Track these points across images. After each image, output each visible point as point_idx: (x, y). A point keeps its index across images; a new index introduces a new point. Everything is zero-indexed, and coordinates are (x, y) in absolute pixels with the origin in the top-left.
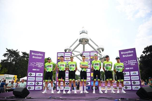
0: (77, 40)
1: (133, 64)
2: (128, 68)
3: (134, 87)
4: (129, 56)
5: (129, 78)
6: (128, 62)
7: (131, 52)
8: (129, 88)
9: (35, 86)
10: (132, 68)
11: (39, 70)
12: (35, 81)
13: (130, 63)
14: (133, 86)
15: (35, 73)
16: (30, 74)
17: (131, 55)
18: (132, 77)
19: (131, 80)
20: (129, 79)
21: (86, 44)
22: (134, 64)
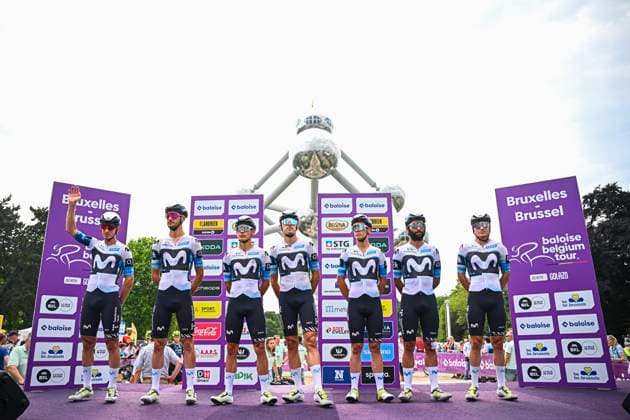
2: (544, 277)
3: (573, 372)
4: (548, 214)
5: (548, 326)
7: (555, 196)
8: (551, 374)
9: (73, 363)
10: (564, 275)
13: (551, 250)
14: (567, 365)
17: (555, 213)
18: (561, 319)
19: (557, 336)
20: (550, 330)
22: (573, 256)
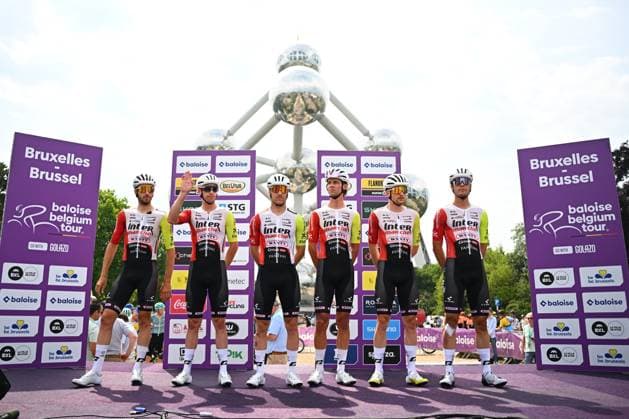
0: (265, 99)
1: (597, 223)
2: (569, 250)
3: (597, 354)
6: (566, 213)
7: (585, 159)
9: (40, 339)
10: (591, 249)
11: (64, 248)
12: (42, 313)
13: (578, 220)
15: (41, 267)
16: (11, 271)
17: (584, 178)
18: (586, 296)
19: (581, 315)
20: (573, 309)
21: (311, 121)
22: (602, 227)
